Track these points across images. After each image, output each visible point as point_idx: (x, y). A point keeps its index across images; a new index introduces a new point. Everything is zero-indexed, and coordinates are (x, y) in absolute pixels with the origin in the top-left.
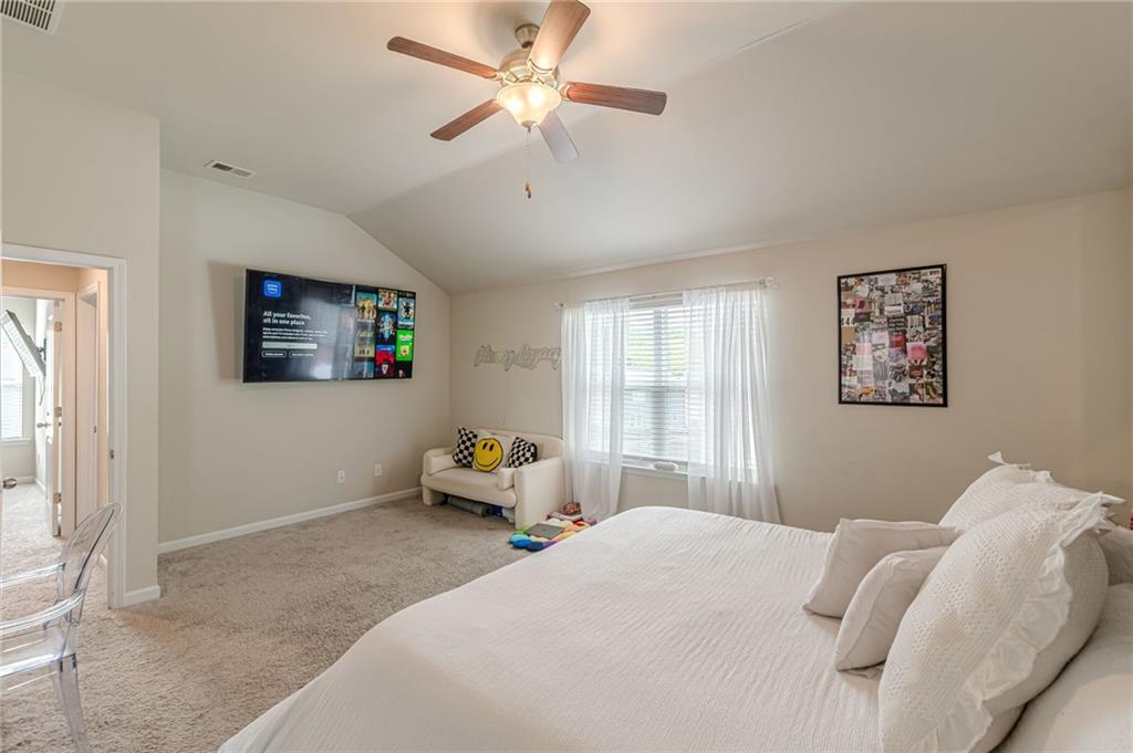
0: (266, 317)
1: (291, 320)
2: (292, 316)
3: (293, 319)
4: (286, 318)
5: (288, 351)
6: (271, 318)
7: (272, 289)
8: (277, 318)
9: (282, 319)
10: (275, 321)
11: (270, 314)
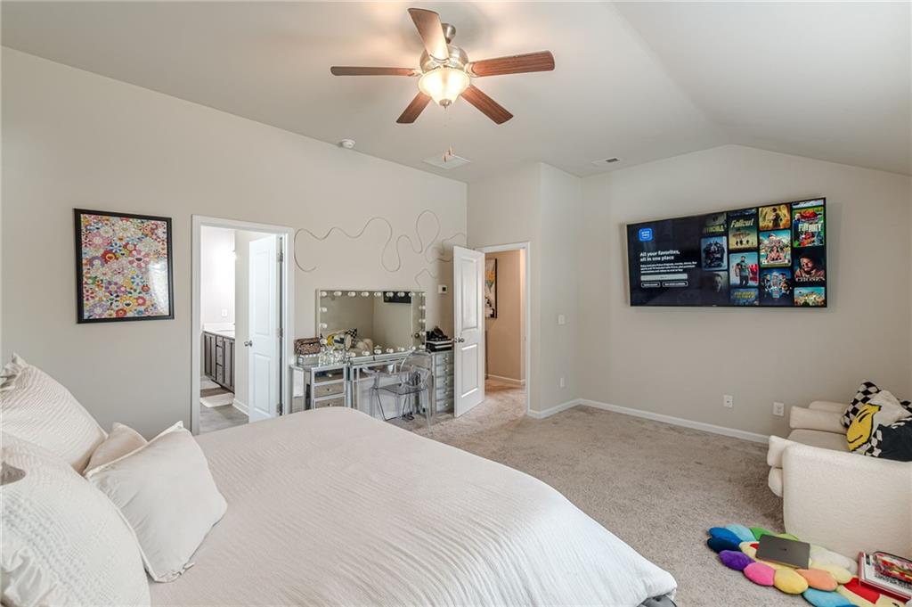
0: (642, 257)
1: (661, 256)
2: (662, 253)
3: (663, 256)
4: (658, 256)
5: (661, 281)
6: (646, 257)
7: (646, 235)
8: (650, 257)
9: (655, 256)
10: (649, 259)
11: (645, 254)
